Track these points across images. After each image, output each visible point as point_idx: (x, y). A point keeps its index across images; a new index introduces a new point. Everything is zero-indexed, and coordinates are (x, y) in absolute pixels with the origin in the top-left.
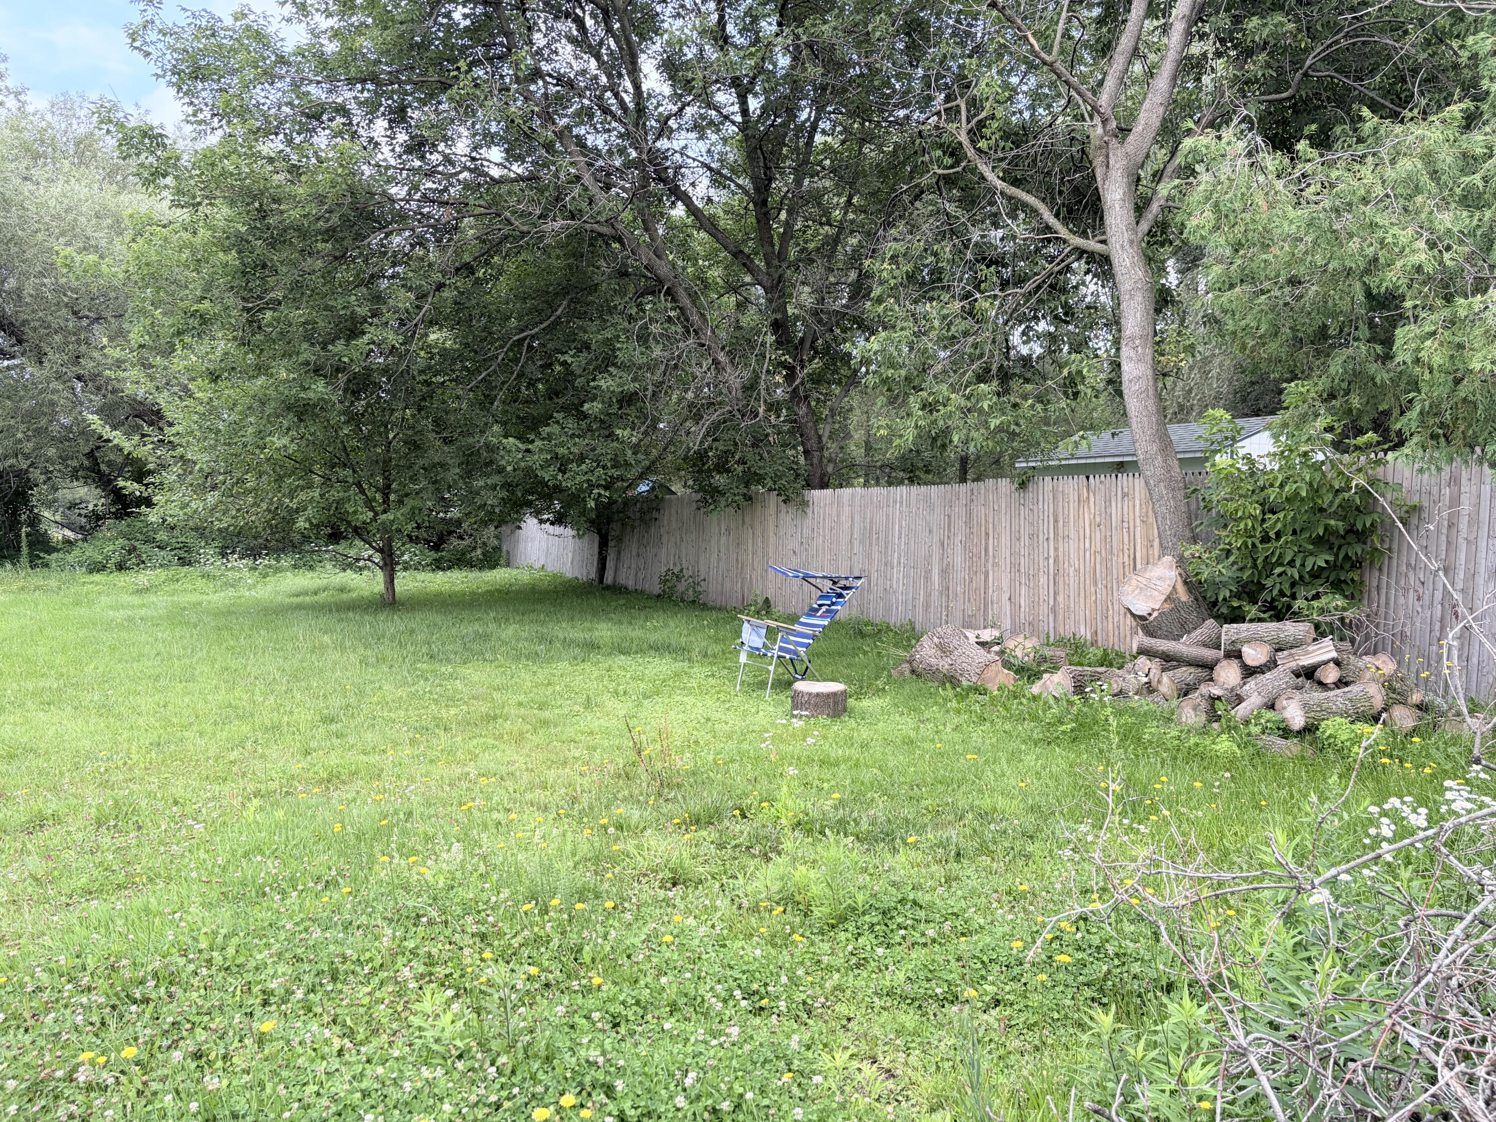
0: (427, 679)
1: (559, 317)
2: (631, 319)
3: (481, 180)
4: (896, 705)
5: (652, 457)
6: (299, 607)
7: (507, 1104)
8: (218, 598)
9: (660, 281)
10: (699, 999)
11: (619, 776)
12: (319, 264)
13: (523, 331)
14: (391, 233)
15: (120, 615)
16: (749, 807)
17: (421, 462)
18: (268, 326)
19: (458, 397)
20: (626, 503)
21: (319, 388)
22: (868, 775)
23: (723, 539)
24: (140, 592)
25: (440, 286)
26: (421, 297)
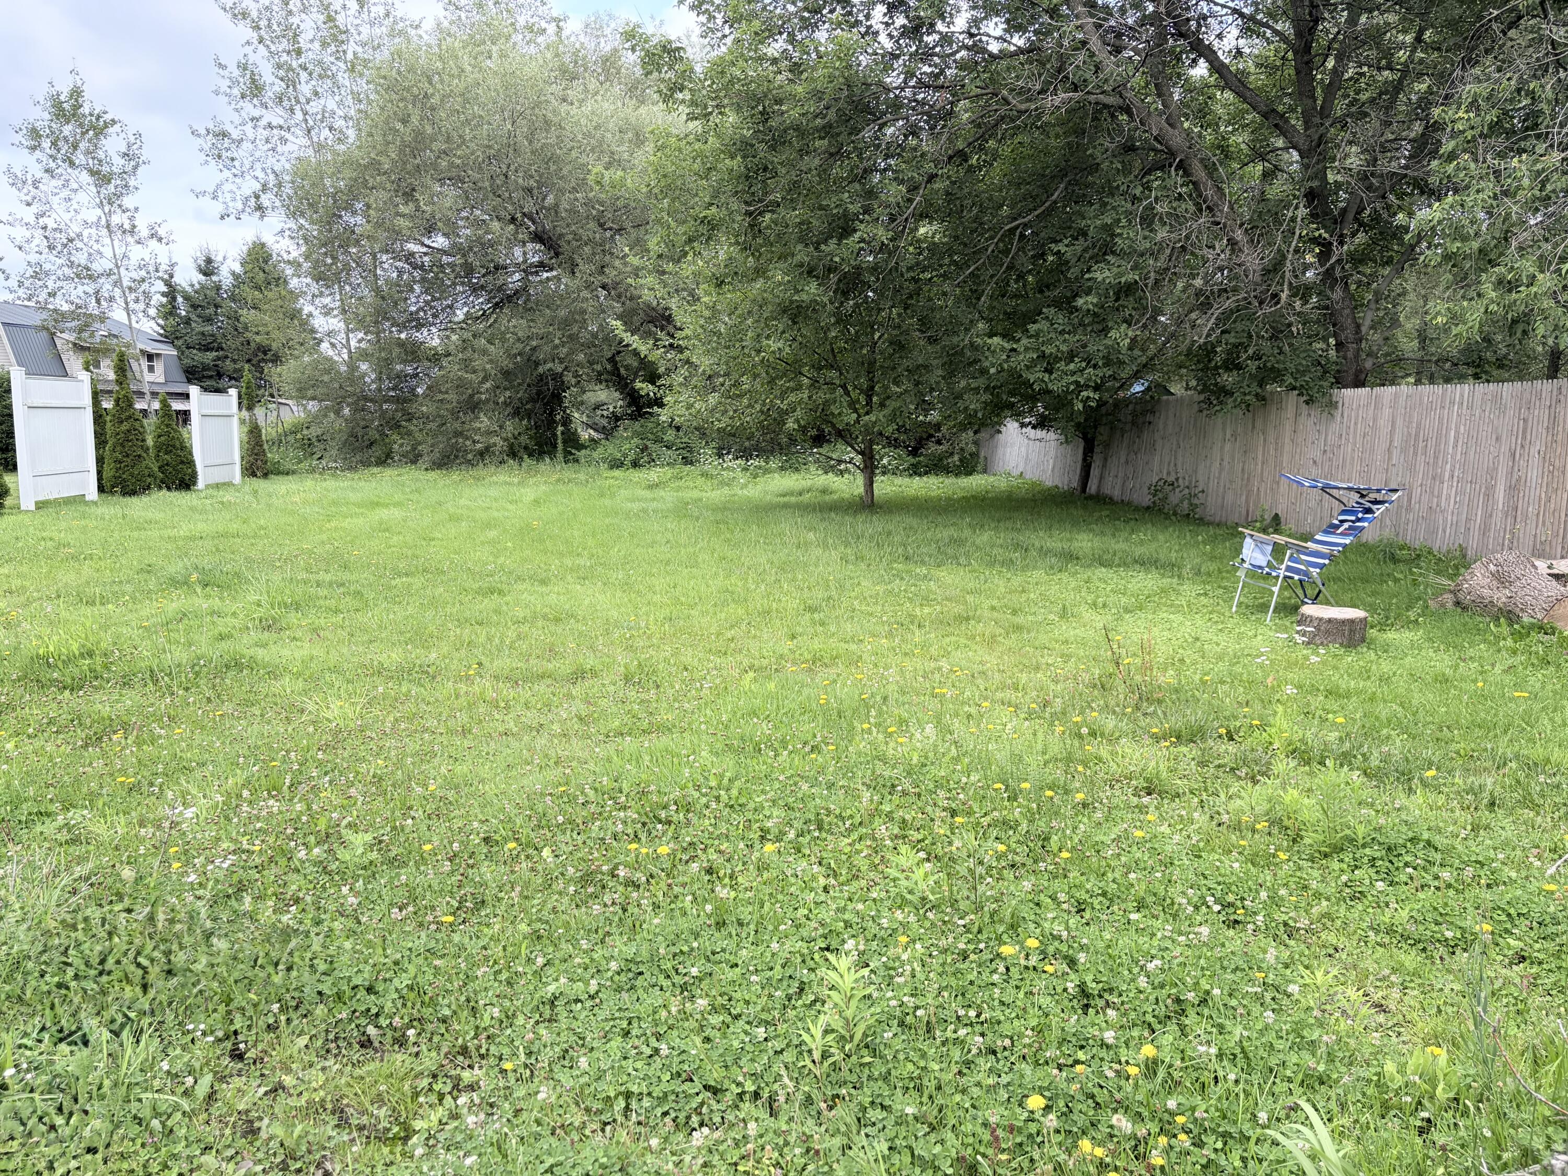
0: (902, 579)
1: (1055, 202)
2: (1135, 199)
3: (979, 57)
4: (1430, 640)
5: (1150, 353)
6: (786, 506)
7: (973, 957)
8: (715, 495)
9: (1172, 154)
10: (1168, 901)
11: (1095, 686)
12: (817, 162)
13: (1015, 219)
14: (885, 124)
15: (636, 506)
16: (1238, 731)
17: (906, 363)
18: (767, 228)
19: (945, 294)
20: (1117, 404)
21: (812, 289)
22: (1383, 712)
23: (1228, 446)
24: (650, 487)
25: (932, 178)
26: (913, 189)
